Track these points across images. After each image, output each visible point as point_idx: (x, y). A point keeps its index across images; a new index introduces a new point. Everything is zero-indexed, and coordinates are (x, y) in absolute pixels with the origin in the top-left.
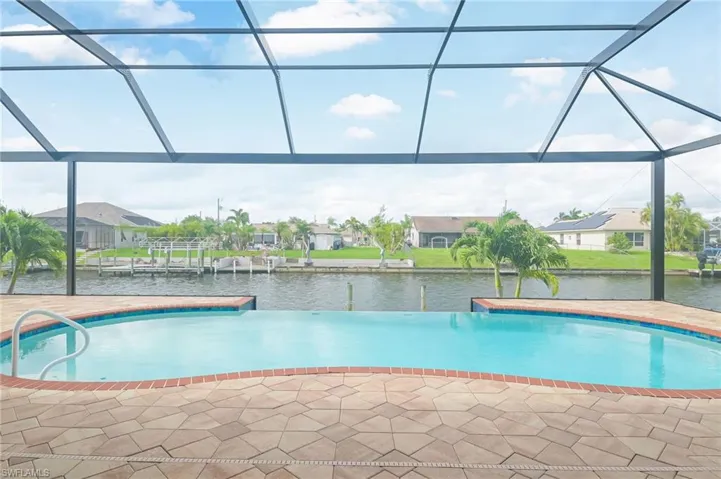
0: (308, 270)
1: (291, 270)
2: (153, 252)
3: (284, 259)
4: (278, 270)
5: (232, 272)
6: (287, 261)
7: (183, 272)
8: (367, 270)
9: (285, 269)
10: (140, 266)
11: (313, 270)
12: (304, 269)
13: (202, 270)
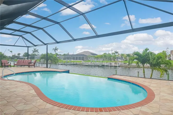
0: (129, 66)
1: (124, 66)
2: (92, 61)
3: (123, 63)
4: (120, 66)
5: (109, 66)
6: (124, 64)
7: (97, 66)
8: (147, 67)
9: (122, 66)
10: (91, 64)
11: (130, 66)
12: (128, 66)
13: (101, 65)
